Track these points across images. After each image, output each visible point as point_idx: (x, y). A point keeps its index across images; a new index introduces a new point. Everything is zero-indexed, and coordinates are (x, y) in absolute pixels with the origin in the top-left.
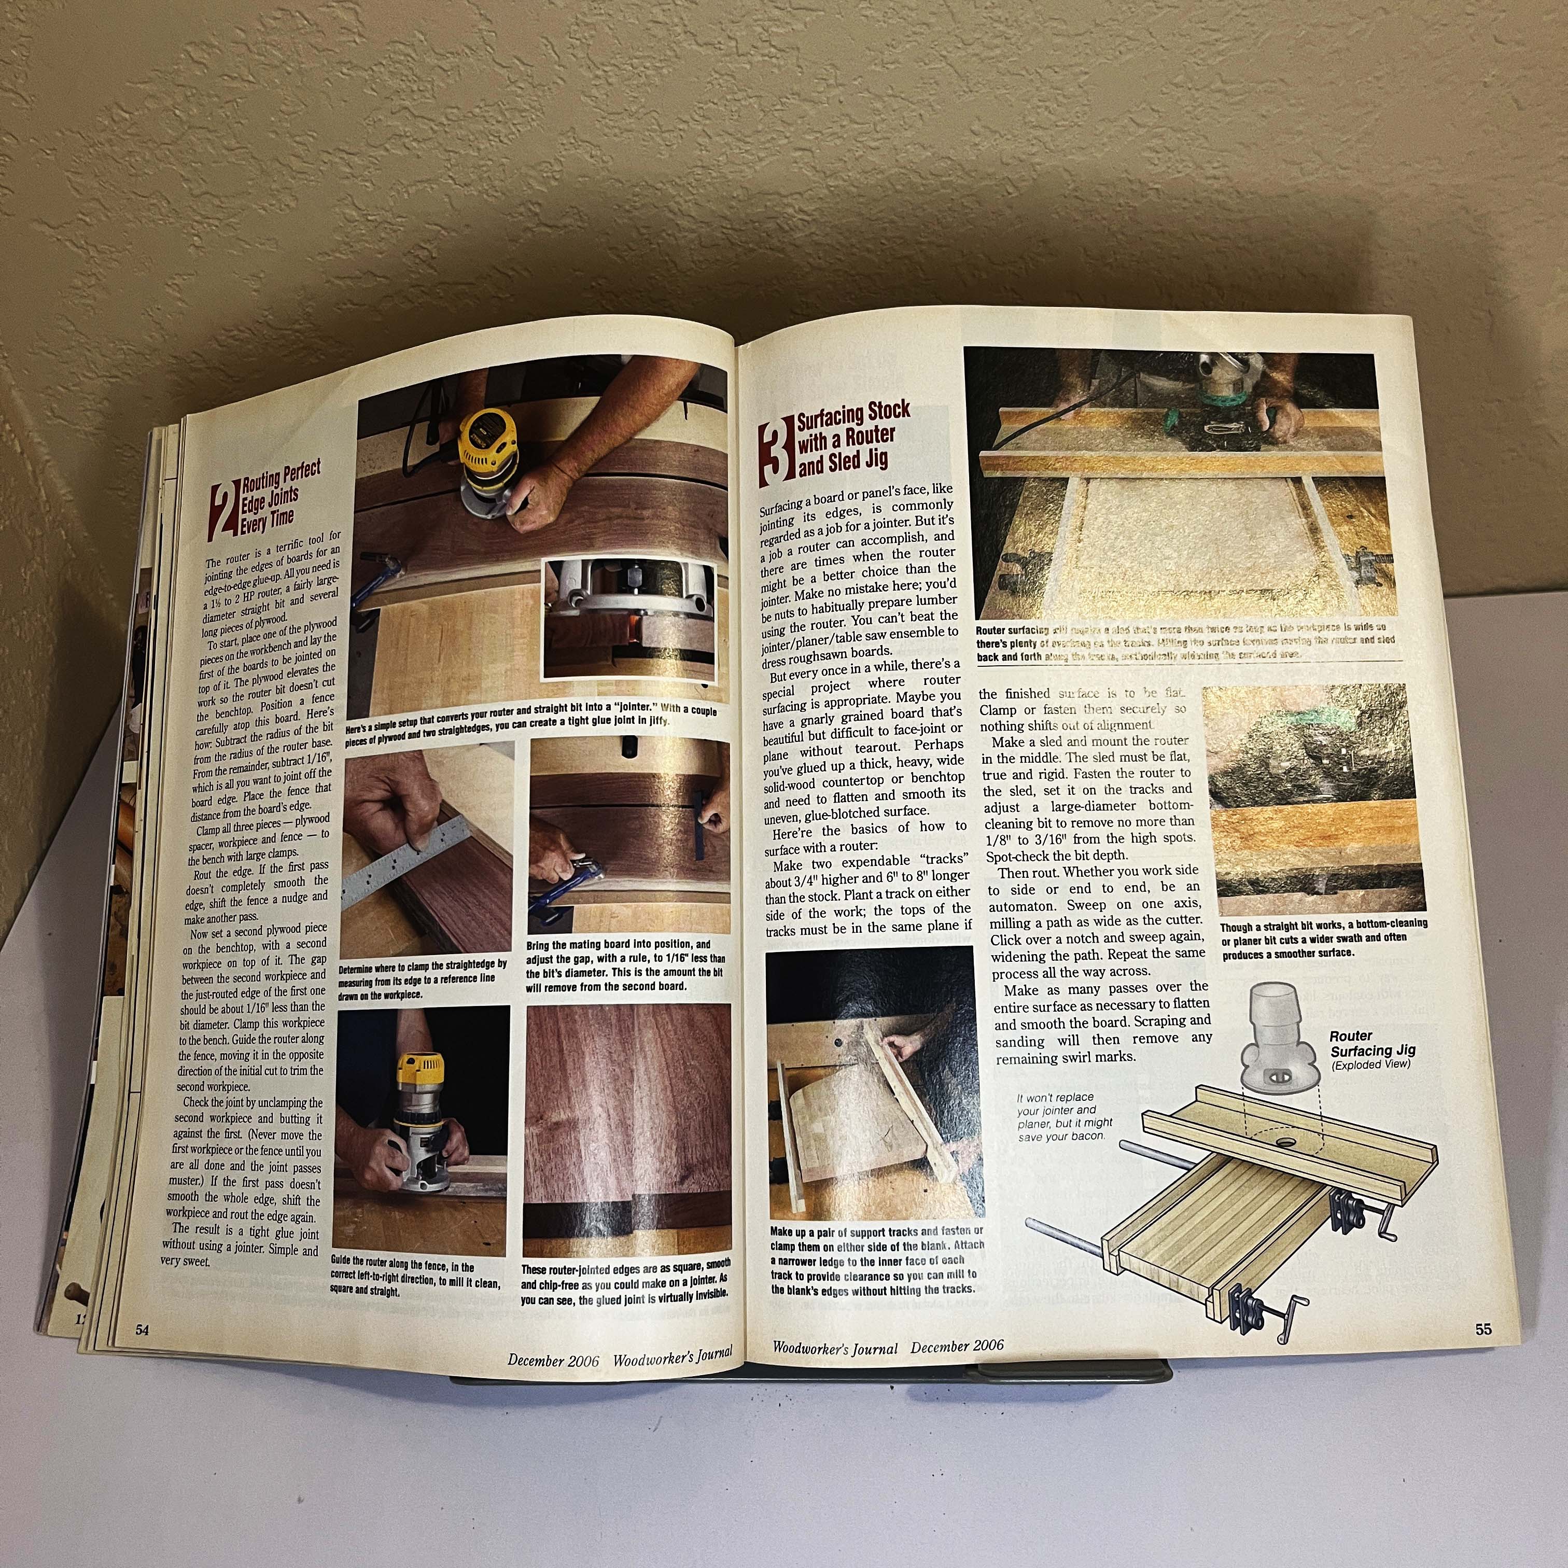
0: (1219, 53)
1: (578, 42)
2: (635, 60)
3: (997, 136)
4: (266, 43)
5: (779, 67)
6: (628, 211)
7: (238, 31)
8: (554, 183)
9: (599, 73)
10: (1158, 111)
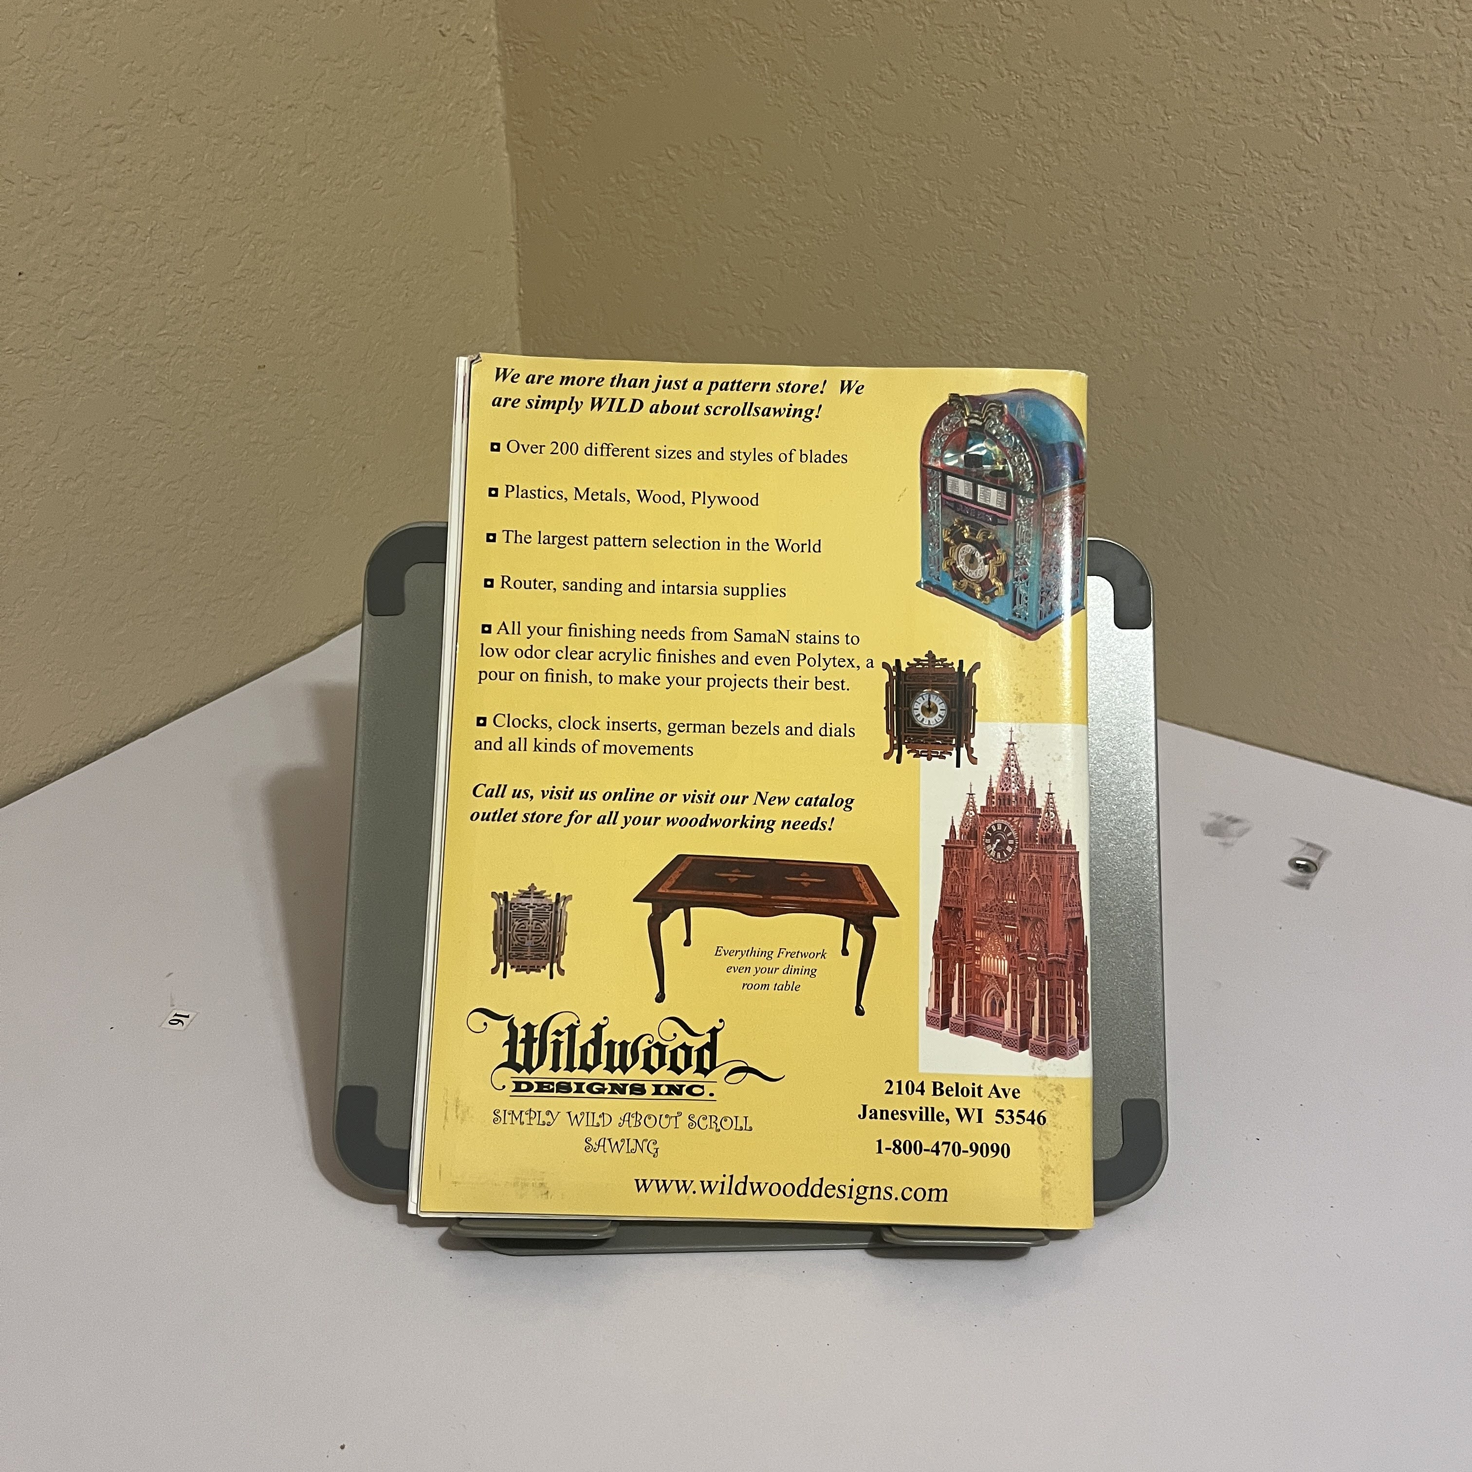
0: (1282, 294)
1: (876, 192)
2: (907, 212)
3: (1122, 315)
4: (708, 154)
5: (992, 235)
6: (880, 307)
7: (696, 145)
8: (843, 278)
9: (885, 214)
10: (1233, 325)
